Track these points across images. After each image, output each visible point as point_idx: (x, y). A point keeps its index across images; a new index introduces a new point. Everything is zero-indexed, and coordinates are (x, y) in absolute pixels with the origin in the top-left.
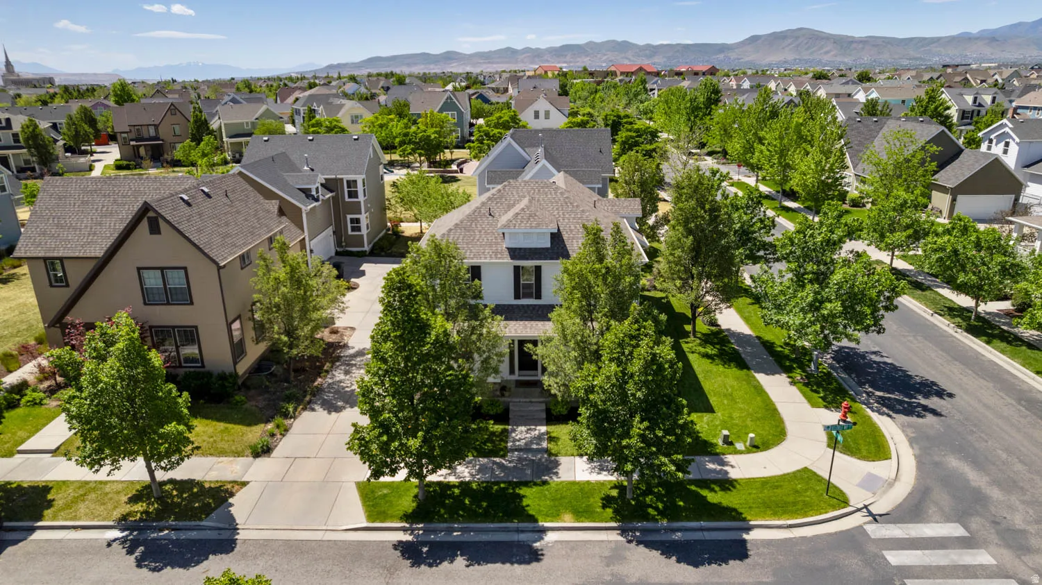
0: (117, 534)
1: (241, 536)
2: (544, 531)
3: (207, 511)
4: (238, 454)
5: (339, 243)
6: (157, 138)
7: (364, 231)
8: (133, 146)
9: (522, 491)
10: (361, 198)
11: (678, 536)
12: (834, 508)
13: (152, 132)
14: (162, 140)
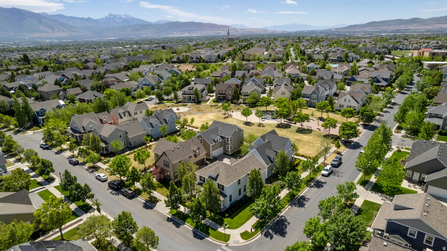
0: (144, 201)
1: (155, 208)
2: (185, 224)
3: (154, 203)
4: (165, 196)
5: (224, 151)
6: (224, 94)
7: (230, 150)
8: (219, 96)
9: (189, 218)
10: (229, 142)
11: (198, 233)
12: (223, 241)
13: (224, 93)
14: (226, 95)
